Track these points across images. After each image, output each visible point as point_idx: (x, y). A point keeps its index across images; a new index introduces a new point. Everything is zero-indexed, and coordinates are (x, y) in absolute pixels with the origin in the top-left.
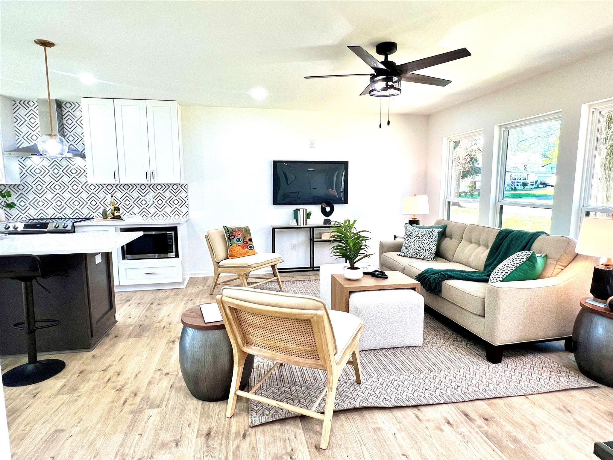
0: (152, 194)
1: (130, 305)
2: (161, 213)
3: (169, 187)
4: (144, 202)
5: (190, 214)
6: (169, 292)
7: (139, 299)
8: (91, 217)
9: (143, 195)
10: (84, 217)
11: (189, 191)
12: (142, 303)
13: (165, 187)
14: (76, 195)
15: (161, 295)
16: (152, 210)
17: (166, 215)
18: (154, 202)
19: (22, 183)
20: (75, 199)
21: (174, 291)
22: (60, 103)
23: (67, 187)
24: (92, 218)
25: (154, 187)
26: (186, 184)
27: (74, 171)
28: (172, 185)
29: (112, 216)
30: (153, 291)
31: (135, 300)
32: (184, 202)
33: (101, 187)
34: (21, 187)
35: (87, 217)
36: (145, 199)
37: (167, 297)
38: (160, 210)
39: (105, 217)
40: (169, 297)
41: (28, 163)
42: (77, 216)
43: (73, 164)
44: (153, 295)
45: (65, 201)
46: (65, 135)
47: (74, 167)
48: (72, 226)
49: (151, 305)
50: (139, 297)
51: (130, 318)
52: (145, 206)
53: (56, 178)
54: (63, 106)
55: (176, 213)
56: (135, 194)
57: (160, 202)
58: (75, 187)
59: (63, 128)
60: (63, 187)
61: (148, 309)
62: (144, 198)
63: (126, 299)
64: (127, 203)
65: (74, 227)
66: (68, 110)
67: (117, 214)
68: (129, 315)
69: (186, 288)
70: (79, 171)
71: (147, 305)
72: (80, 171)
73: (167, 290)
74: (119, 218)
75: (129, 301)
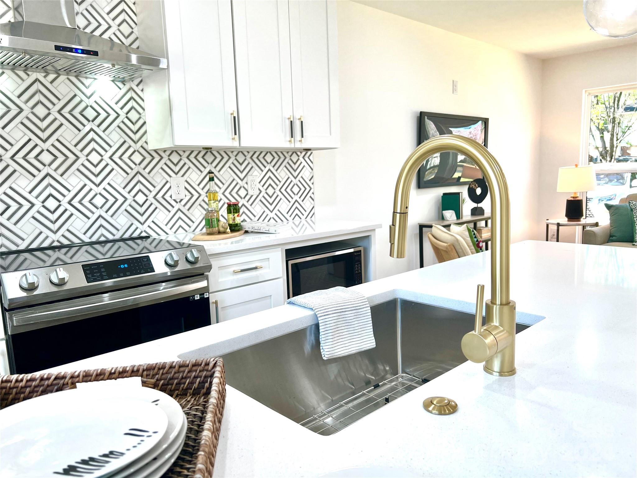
14: (97, 180)
18: (261, 192)
20: (96, 190)
23: (72, 158)
27: (91, 114)
33: (157, 158)
42: (102, 235)
45: (69, 196)
53: (41, 130)
58: (94, 157)
60: (61, 158)
70: (103, 115)
72: (106, 115)
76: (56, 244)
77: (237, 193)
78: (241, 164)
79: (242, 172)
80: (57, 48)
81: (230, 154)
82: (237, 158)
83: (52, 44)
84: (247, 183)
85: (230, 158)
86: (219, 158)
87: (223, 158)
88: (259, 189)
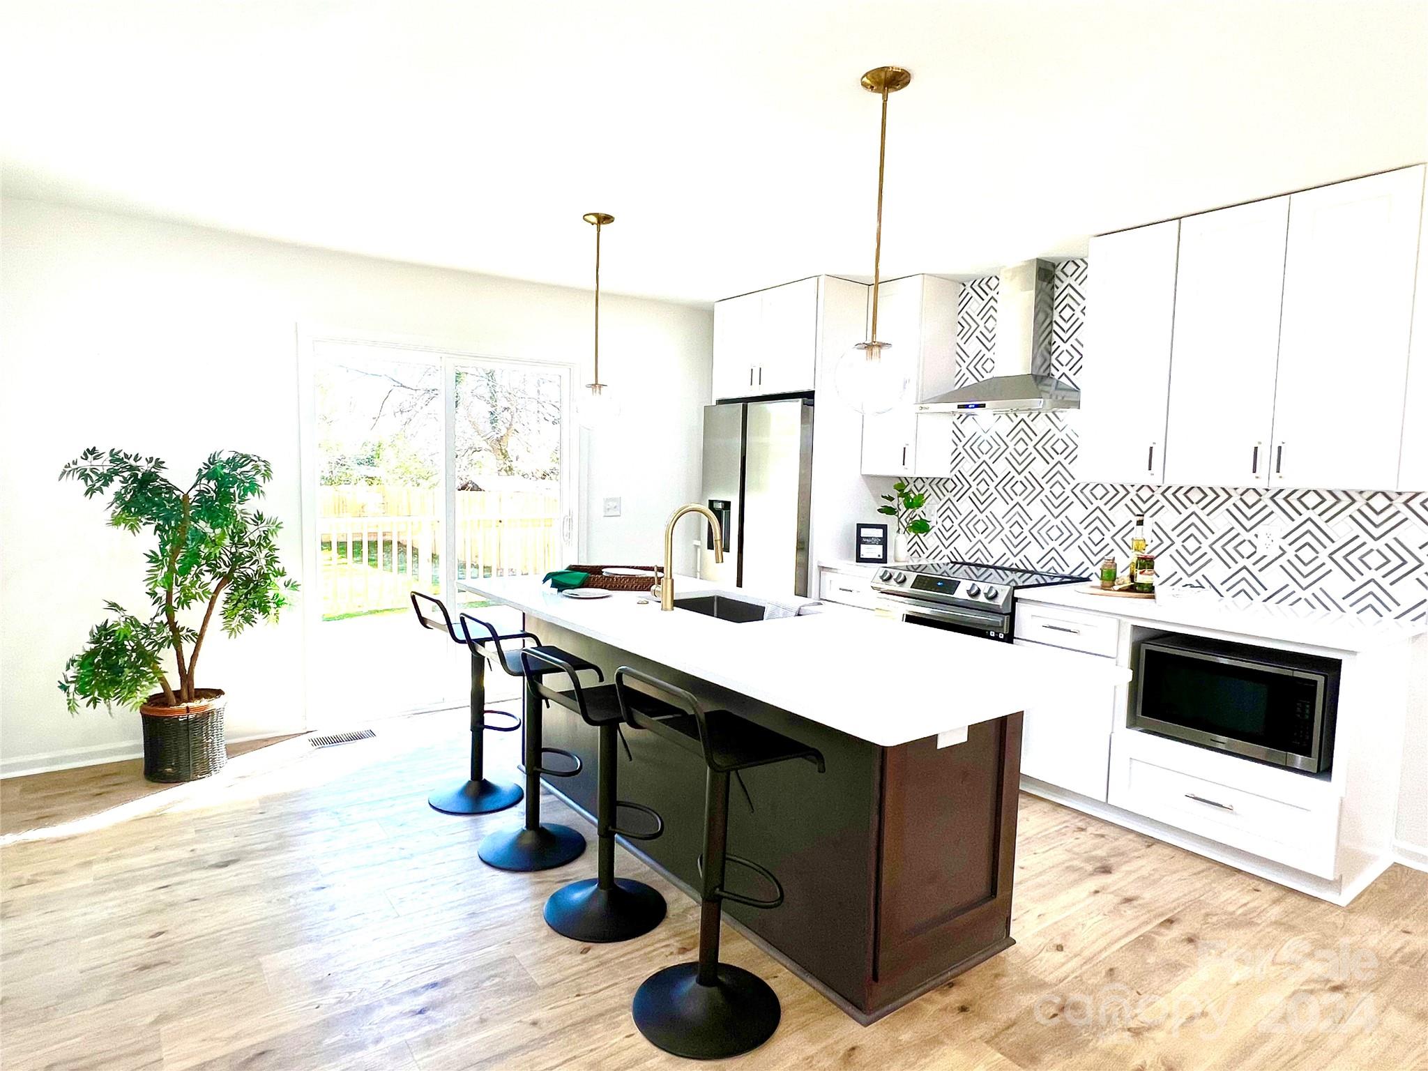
0: (1279, 525)
1: (1097, 892)
2: (1307, 594)
3: (1354, 501)
4: (1246, 549)
6: (1269, 894)
7: (1144, 878)
8: (1084, 576)
9: (1248, 524)
10: (1067, 573)
12: (1140, 902)
13: (1335, 501)
14: (1056, 512)
15: (1231, 896)
16: (1274, 578)
17: (1325, 602)
18: (1284, 552)
19: (951, 476)
21: (1292, 900)
22: (1051, 269)
24: (1087, 579)
25: (1288, 500)
28: (1367, 496)
29: (1128, 583)
30: (1204, 866)
31: (1129, 873)
34: (950, 485)
35: (1074, 574)
36: (1254, 540)
37: (1244, 921)
38: (1304, 582)
39: (1108, 583)
40: (1251, 923)
41: (969, 427)
43: (1061, 426)
44: (1198, 885)
46: (1053, 351)
47: (1062, 435)
48: (1008, 595)
49: (1163, 930)
50: (1144, 872)
51: (1060, 948)
52: (1248, 563)
53: (1020, 464)
54: (1057, 273)
55: (1370, 600)
57: (1307, 554)
59: (1050, 332)
60: (1030, 489)
61: (1145, 942)
62: (1250, 536)
63: (1102, 859)
64: (1192, 545)
65: (1015, 600)
66: (1067, 281)
67: (1140, 579)
68: (1065, 936)
69: (1350, 909)
71: (1146, 923)
73: (1262, 886)
74: (1149, 590)
75: (1106, 870)
76: (1014, 567)
79: (1249, 519)
80: (959, 407)
81: (1232, 492)
83: (956, 405)
84: (1256, 536)
88: (1280, 548)
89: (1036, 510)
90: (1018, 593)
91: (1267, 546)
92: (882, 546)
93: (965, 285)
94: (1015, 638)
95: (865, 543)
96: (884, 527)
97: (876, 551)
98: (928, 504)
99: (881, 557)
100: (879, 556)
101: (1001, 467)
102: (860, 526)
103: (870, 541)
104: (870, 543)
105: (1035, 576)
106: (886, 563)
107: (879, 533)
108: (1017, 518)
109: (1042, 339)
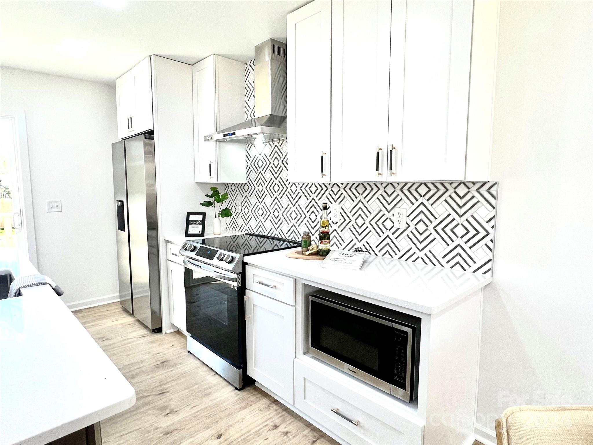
0: (406, 207)
2: (422, 254)
3: (447, 190)
4: (388, 224)
5: (496, 269)
9: (389, 208)
11: (502, 204)
13: (436, 190)
16: (404, 244)
17: (432, 260)
18: (409, 226)
25: (411, 190)
26: (495, 184)
28: (454, 185)
32: (483, 233)
34: (246, 188)
36: (392, 218)
38: (421, 246)
52: (389, 233)
53: (276, 173)
55: (458, 259)
56: (374, 206)
57: (421, 228)
62: (390, 215)
77: (383, 223)
78: (389, 196)
79: (389, 204)
80: (225, 135)
81: (379, 186)
82: (386, 189)
84: (393, 215)
85: (379, 189)
86: (369, 189)
87: (372, 189)
88: (407, 223)
89: (285, 201)
90: (246, 259)
91: (399, 222)
92: (201, 226)
93: (247, 65)
94: (247, 289)
95: (191, 224)
96: (204, 214)
97: (198, 229)
98: (238, 199)
99: (201, 233)
100: (200, 232)
101: (268, 176)
102: (189, 214)
103: (195, 223)
104: (195, 224)
105: (285, 243)
106: (204, 236)
107: (200, 218)
108: (276, 206)
109: (282, 93)
